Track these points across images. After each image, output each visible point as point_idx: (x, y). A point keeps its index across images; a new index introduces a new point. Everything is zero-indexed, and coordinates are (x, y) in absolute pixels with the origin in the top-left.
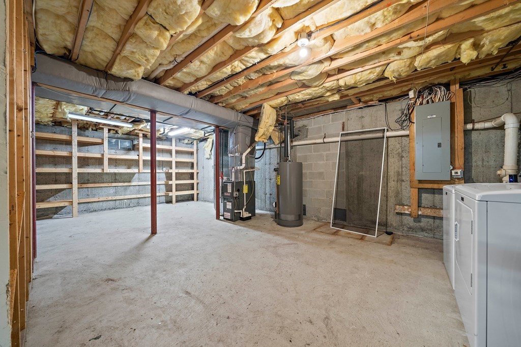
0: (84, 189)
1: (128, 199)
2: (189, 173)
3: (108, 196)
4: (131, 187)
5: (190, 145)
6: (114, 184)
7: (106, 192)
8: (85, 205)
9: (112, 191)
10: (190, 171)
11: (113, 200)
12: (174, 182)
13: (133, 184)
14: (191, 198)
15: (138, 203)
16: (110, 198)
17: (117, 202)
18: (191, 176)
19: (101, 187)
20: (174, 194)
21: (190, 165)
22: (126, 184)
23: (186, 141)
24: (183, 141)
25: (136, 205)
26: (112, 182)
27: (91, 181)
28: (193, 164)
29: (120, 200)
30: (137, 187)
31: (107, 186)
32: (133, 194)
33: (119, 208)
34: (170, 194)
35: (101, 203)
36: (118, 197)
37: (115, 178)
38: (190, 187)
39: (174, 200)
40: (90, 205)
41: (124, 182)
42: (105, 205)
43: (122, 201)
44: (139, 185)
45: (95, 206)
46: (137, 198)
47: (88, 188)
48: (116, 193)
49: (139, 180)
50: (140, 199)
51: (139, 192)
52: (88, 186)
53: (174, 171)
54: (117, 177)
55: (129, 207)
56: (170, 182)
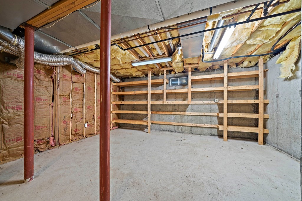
0: (158, 115)
1: (184, 126)
2: (252, 104)
3: (170, 121)
4: (186, 116)
5: (254, 68)
6: (174, 113)
7: (169, 118)
8: (158, 125)
9: (173, 118)
10: (253, 101)
11: (173, 125)
12: (225, 115)
13: (187, 113)
14: (254, 138)
15: (191, 131)
16: (171, 124)
17: (176, 127)
18: (255, 108)
19: (167, 114)
20: (225, 128)
21: (254, 94)
22: (181, 113)
23: (246, 64)
24: (241, 66)
25: (189, 132)
26: (173, 111)
27: (161, 110)
28: (257, 92)
29: (178, 125)
30: (191, 117)
31: (169, 114)
32: (187, 122)
33: (177, 132)
34: (221, 127)
35: (166, 126)
36: (176, 124)
37: (175, 108)
38: (253, 123)
39: (225, 135)
40: (160, 125)
41: (180, 112)
42: (169, 128)
43: (179, 127)
44: (192, 115)
45: (163, 127)
46: (190, 126)
47: (160, 114)
48: (175, 120)
49: (193, 111)
50: (193, 128)
51: (191, 121)
52: (159, 113)
53: (225, 101)
54: (176, 108)
55: (183, 132)
56: (221, 115)
